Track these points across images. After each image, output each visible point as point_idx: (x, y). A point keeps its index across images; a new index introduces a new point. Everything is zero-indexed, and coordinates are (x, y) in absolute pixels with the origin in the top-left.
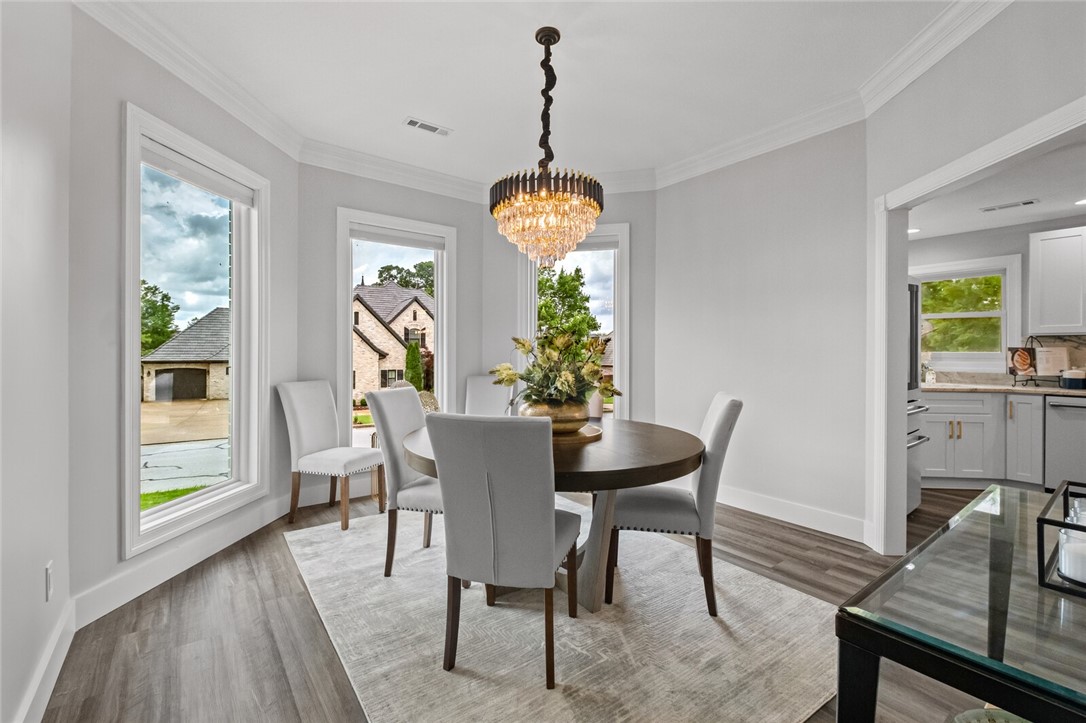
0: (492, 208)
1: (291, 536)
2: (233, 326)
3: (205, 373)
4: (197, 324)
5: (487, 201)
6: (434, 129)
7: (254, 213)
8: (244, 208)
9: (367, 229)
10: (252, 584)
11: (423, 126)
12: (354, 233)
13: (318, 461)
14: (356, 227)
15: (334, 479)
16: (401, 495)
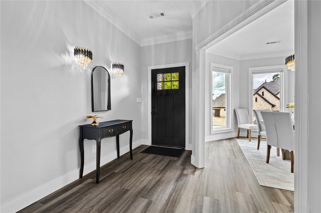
0: (286, 63)
1: (237, 140)
2: (226, 97)
3: (219, 110)
4: (218, 98)
5: (285, 62)
6: (275, 42)
7: (230, 74)
8: (228, 74)
9: (256, 71)
10: (230, 144)
11: (271, 43)
12: (253, 73)
13: (244, 125)
14: (254, 72)
15: (248, 130)
16: (261, 132)
